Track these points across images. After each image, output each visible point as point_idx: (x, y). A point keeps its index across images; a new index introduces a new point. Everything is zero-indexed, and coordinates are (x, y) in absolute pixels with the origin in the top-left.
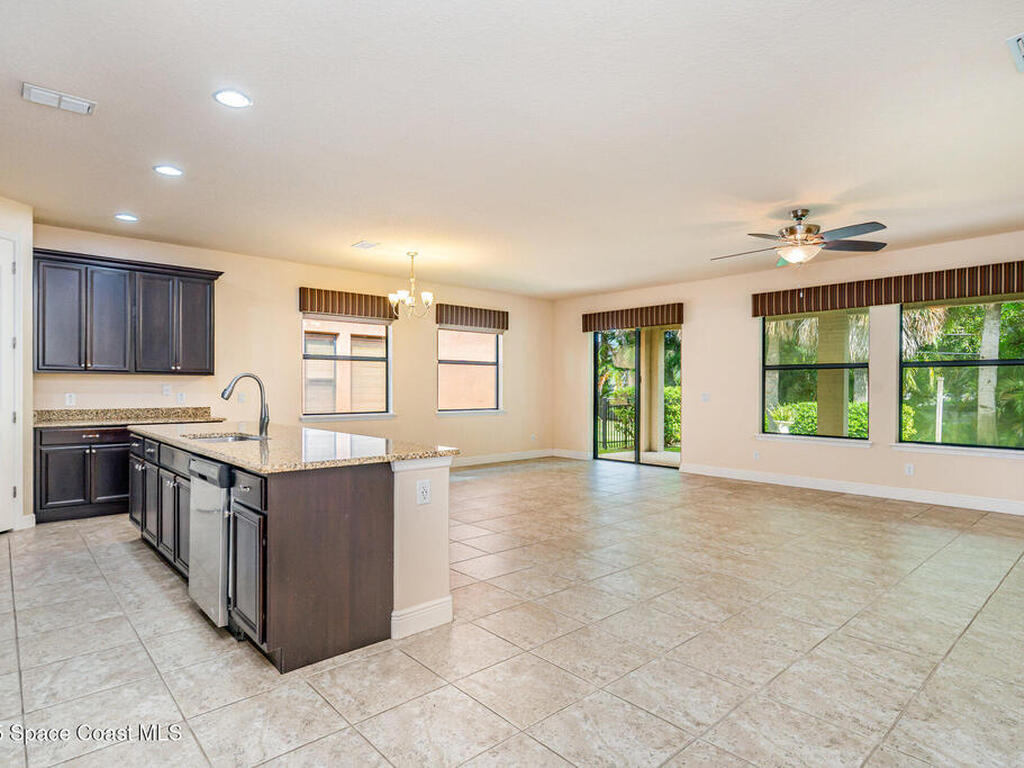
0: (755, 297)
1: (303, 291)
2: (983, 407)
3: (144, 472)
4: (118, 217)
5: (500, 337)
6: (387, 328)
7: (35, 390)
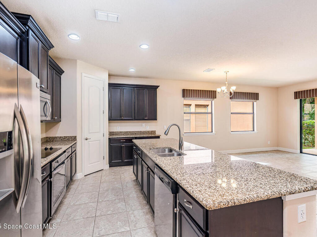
1: (184, 90)
3: (137, 158)
4: (130, 70)
5: (255, 103)
6: (212, 102)
7: (109, 126)
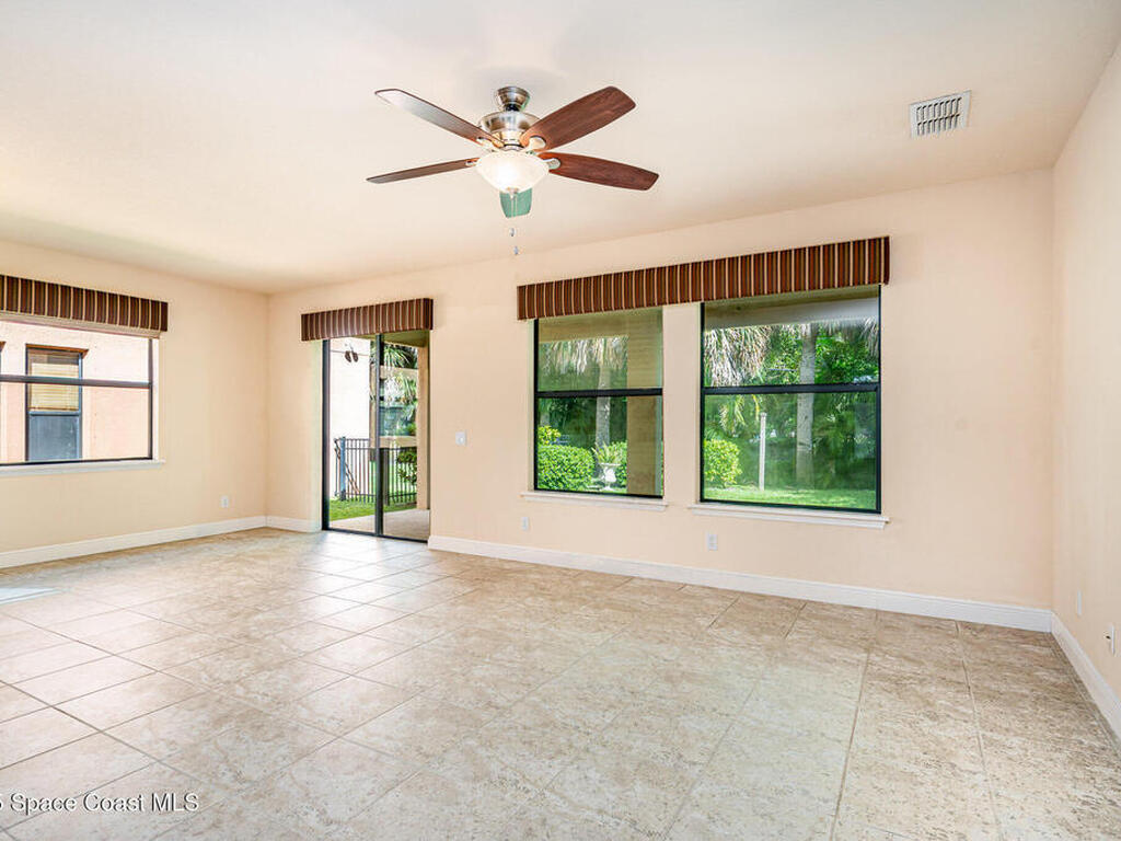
0: (521, 289)
2: (801, 444)
5: (156, 342)
